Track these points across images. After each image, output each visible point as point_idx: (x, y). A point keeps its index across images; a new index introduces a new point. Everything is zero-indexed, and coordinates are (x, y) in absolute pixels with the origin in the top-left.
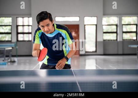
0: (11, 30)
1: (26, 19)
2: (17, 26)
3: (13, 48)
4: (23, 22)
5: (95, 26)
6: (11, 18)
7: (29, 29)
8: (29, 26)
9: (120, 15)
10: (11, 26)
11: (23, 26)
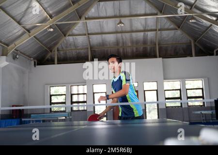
0: (65, 100)
1: (81, 87)
2: (72, 95)
3: (66, 117)
4: (78, 91)
5: (156, 91)
6: (65, 87)
7: (84, 98)
8: (84, 94)
9: (183, 79)
10: (65, 95)
11: (78, 94)
